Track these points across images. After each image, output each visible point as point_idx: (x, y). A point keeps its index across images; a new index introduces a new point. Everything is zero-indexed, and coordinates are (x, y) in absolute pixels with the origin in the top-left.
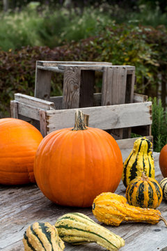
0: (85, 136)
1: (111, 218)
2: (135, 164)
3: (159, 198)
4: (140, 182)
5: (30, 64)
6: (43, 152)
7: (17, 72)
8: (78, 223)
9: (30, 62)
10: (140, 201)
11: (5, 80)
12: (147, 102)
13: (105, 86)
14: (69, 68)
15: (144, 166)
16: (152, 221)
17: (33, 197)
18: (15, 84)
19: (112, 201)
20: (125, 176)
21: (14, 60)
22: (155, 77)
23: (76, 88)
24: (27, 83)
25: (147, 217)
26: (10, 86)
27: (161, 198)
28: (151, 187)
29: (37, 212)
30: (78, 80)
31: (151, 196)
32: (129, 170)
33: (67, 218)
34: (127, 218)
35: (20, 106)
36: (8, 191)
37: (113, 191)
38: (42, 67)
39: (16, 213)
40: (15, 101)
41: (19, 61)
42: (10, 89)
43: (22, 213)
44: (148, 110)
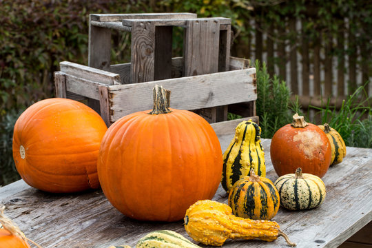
0: (169, 122)
1: (211, 235)
2: (239, 157)
3: (275, 205)
4: (249, 184)
5: (66, 13)
6: (111, 146)
7: (49, 25)
8: (169, 244)
9: (66, 10)
10: (249, 210)
11: (31, 38)
12: (249, 69)
13: (189, 48)
14: (138, 25)
15: (251, 160)
16: (267, 237)
17: (96, 209)
18: (46, 43)
19: (212, 212)
20: (224, 174)
21: (44, 8)
22: (247, 26)
23: (149, 52)
24: (63, 41)
25: (261, 232)
26: (40, 46)
27: (278, 205)
28: (263, 190)
29: (105, 231)
30: (152, 40)
31: (264, 202)
32: (229, 166)
33: (152, 238)
34: (233, 235)
35: (69, 80)
36: (59, 202)
37: (210, 198)
38: (98, 23)
39: (75, 232)
40: (61, 73)
41: (51, 9)
42: (40, 50)
43: (84, 233)
44: (251, 79)
